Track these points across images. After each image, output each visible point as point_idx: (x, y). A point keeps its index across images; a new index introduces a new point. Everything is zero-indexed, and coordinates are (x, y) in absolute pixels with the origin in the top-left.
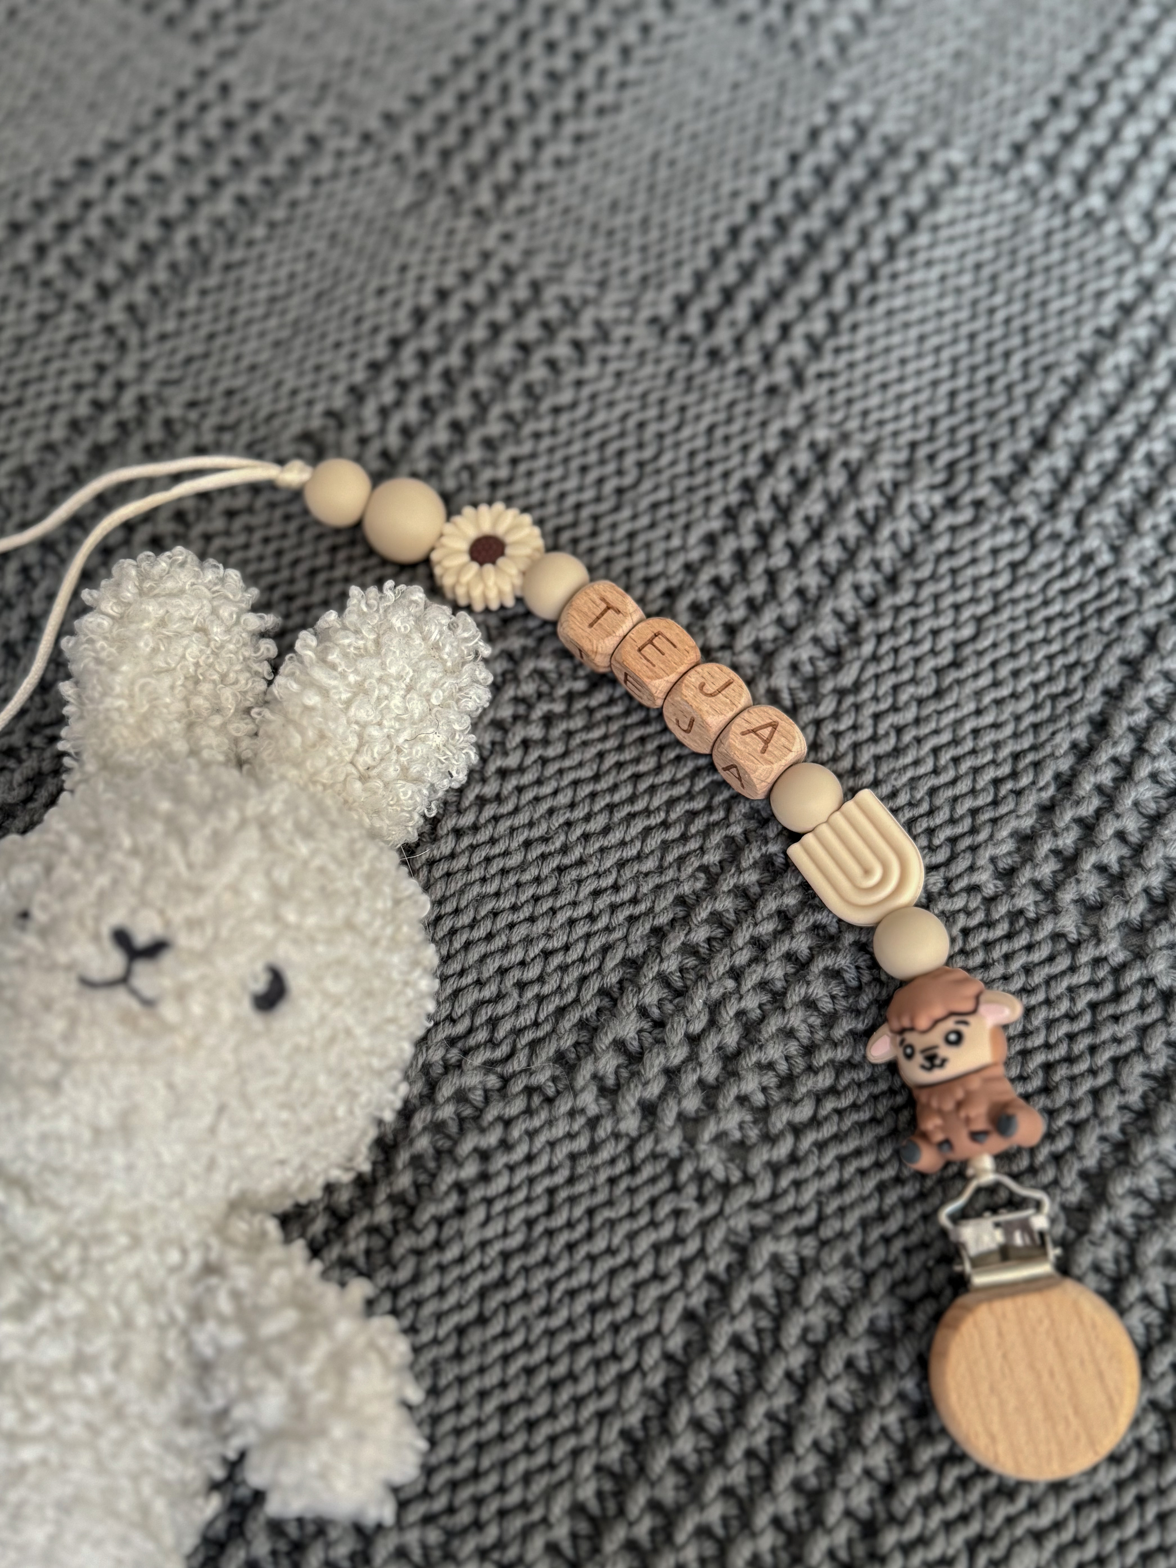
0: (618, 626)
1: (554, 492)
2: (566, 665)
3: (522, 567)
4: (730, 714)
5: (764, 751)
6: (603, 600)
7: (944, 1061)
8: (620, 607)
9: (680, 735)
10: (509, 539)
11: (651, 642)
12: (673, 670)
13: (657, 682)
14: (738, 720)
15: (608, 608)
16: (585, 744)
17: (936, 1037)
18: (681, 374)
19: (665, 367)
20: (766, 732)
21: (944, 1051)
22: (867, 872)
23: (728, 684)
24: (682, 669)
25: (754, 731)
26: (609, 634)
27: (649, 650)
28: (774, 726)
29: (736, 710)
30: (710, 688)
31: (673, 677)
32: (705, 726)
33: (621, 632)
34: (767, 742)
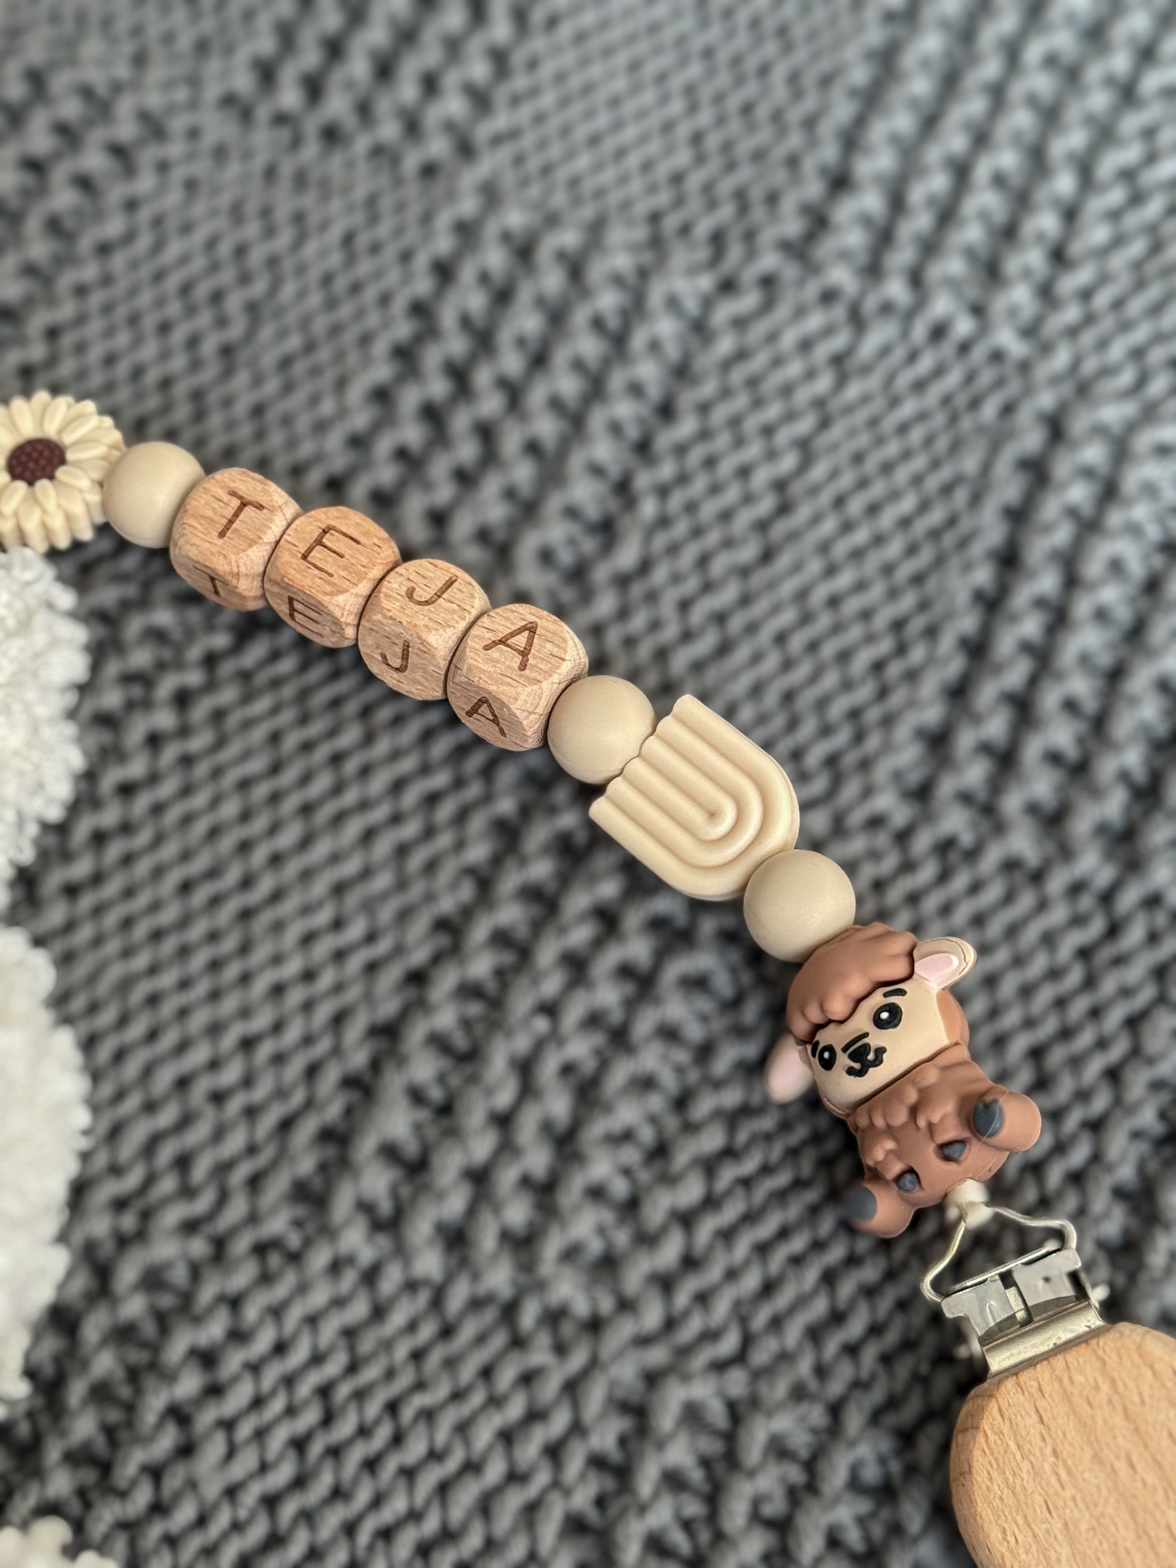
0: (264, 527)
1: (123, 368)
2: (194, 615)
3: (97, 475)
4: (462, 625)
5: (523, 667)
6: (233, 494)
7: (880, 1051)
8: (262, 499)
9: (391, 679)
10: (67, 439)
11: (319, 542)
12: (361, 577)
13: (340, 599)
14: (475, 631)
15: (244, 504)
16: (247, 724)
17: (862, 1021)
18: (287, 169)
19: (259, 162)
20: (521, 640)
21: (877, 1039)
22: (713, 815)
23: (449, 584)
24: (376, 573)
25: (502, 642)
26: (252, 543)
27: (317, 554)
28: (531, 629)
29: (469, 618)
30: (422, 594)
31: (364, 588)
32: (427, 651)
33: (270, 537)
34: (524, 653)
